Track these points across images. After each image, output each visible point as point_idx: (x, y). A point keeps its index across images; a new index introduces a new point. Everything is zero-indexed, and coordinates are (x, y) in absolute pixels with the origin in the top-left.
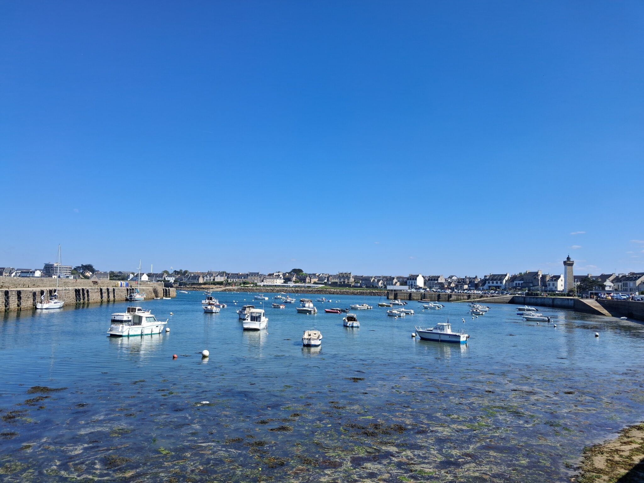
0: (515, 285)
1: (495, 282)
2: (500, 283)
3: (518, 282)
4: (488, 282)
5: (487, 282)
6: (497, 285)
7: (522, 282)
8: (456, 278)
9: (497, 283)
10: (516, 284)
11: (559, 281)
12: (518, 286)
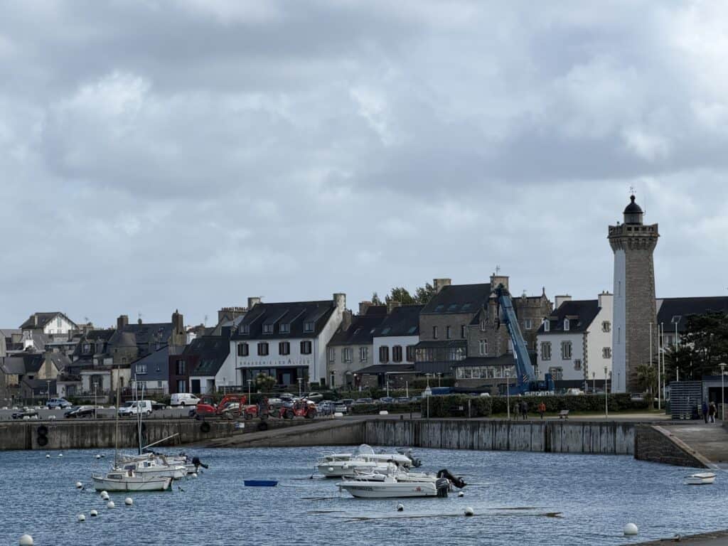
0: (376, 361)
1: (274, 346)
2: (303, 352)
3: (391, 342)
4: (240, 347)
5: (233, 346)
6: (284, 361)
7: (414, 340)
8: (66, 328)
9: (284, 350)
10: (384, 350)
11: (595, 327)
12: (391, 361)
